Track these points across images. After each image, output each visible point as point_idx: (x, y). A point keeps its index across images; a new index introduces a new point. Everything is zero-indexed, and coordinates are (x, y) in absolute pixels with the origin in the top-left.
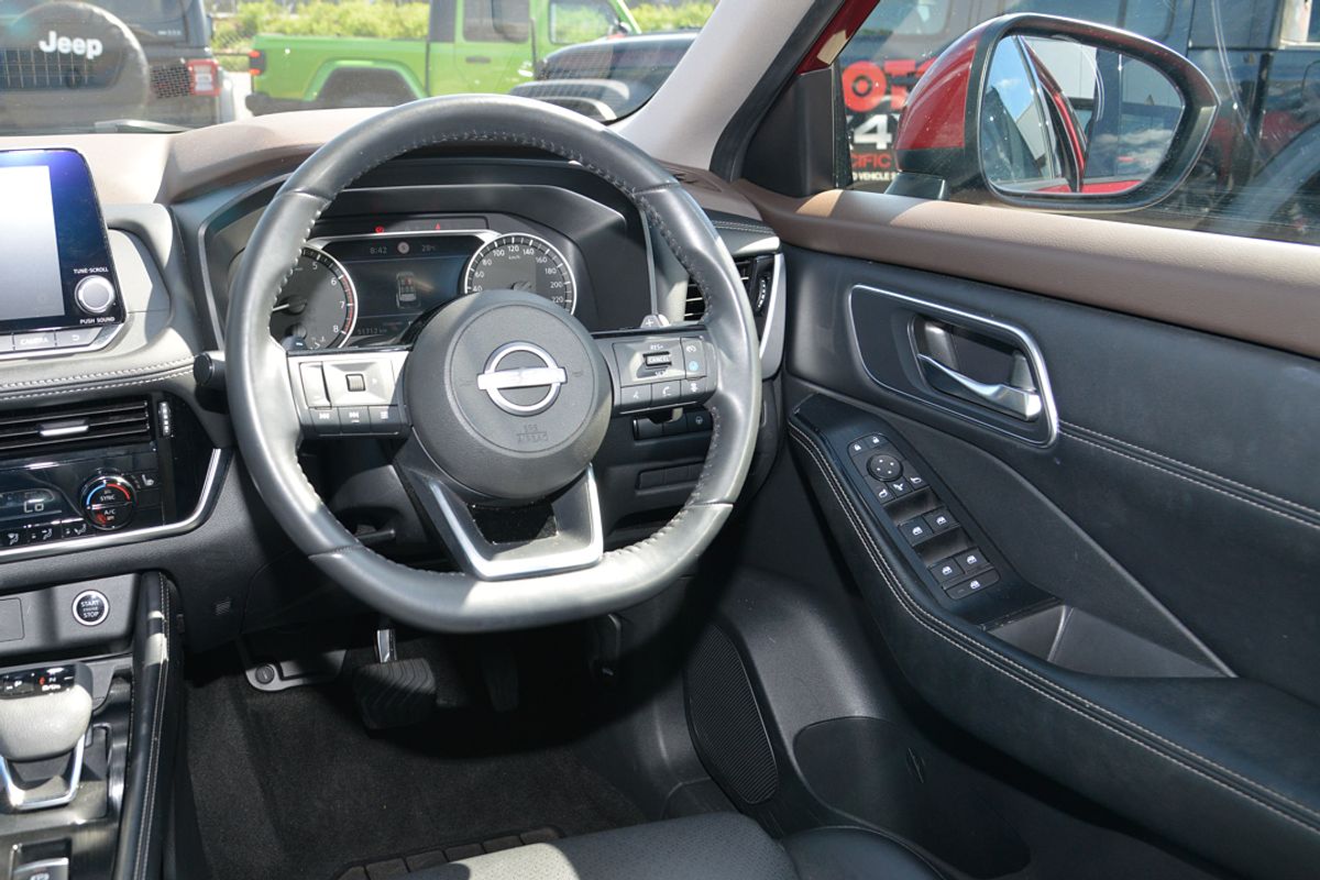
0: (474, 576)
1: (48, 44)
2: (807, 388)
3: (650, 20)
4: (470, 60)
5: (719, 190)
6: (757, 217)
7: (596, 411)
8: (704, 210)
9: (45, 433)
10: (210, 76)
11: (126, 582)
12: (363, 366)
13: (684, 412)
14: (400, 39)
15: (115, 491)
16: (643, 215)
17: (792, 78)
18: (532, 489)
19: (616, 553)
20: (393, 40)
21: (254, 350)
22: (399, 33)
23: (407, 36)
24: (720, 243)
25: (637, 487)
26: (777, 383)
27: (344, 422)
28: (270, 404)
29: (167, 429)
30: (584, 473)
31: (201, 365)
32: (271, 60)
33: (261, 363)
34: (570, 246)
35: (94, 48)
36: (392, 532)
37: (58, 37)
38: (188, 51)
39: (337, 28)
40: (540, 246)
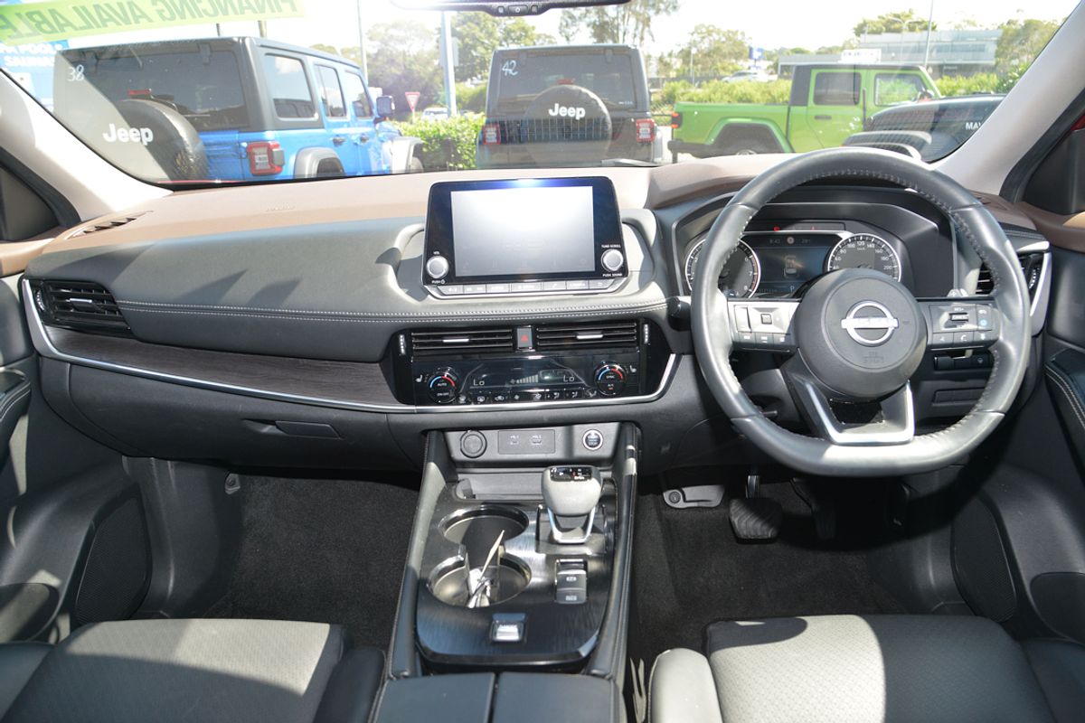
0: (829, 441)
1: (554, 111)
2: (1063, 345)
3: (948, 87)
4: (817, 118)
5: (1006, 209)
6: (1032, 227)
7: (916, 347)
8: (1000, 223)
9: (579, 337)
10: (649, 130)
11: (612, 428)
12: (772, 310)
13: (974, 353)
14: (770, 104)
15: (615, 373)
16: (952, 225)
17: (1068, 132)
18: (870, 392)
19: (922, 437)
20: (766, 104)
21: (709, 296)
22: (768, 100)
23: (773, 102)
24: (1008, 244)
25: (933, 401)
26: (1039, 339)
27: (758, 342)
28: (716, 328)
29: (646, 340)
30: (904, 386)
31: (672, 303)
32: (685, 118)
33: (712, 304)
34: (899, 243)
35: (581, 112)
36: (775, 412)
37: (560, 107)
38: (636, 114)
39: (727, 98)
40: (878, 242)
